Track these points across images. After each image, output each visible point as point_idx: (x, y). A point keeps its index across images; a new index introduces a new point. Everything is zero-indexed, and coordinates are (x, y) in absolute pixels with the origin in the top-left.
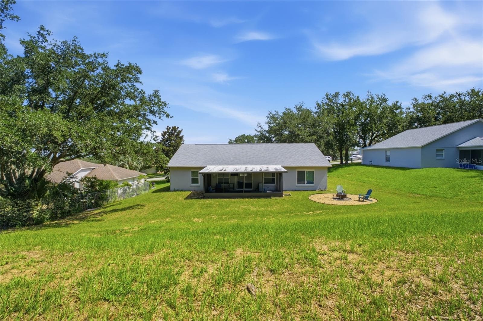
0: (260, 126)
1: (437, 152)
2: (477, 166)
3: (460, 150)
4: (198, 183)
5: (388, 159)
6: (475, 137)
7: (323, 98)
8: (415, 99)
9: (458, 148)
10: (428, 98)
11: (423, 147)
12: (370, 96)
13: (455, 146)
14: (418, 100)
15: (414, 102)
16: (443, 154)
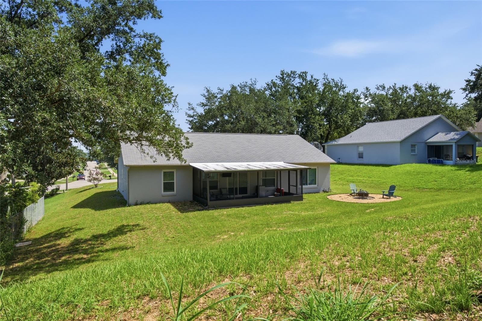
0: (193, 109)
1: (412, 148)
2: (444, 161)
3: (428, 146)
4: (172, 190)
5: (361, 156)
6: (437, 133)
7: (276, 77)
8: (367, 88)
9: (426, 143)
10: (380, 88)
11: (402, 142)
12: (326, 80)
13: (424, 141)
14: (370, 90)
15: (365, 91)
16: (415, 150)
